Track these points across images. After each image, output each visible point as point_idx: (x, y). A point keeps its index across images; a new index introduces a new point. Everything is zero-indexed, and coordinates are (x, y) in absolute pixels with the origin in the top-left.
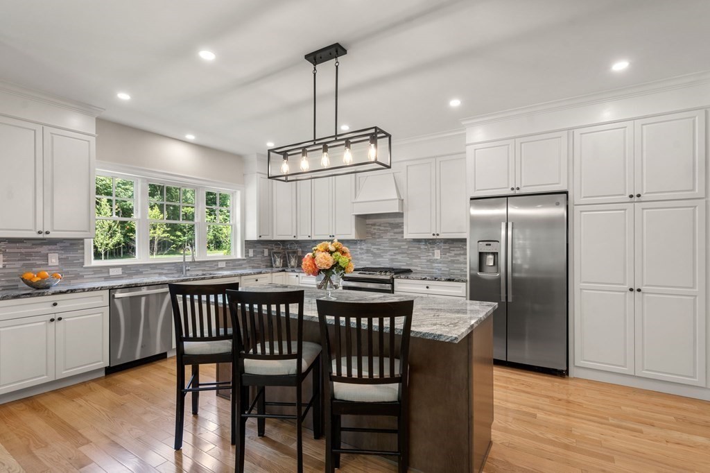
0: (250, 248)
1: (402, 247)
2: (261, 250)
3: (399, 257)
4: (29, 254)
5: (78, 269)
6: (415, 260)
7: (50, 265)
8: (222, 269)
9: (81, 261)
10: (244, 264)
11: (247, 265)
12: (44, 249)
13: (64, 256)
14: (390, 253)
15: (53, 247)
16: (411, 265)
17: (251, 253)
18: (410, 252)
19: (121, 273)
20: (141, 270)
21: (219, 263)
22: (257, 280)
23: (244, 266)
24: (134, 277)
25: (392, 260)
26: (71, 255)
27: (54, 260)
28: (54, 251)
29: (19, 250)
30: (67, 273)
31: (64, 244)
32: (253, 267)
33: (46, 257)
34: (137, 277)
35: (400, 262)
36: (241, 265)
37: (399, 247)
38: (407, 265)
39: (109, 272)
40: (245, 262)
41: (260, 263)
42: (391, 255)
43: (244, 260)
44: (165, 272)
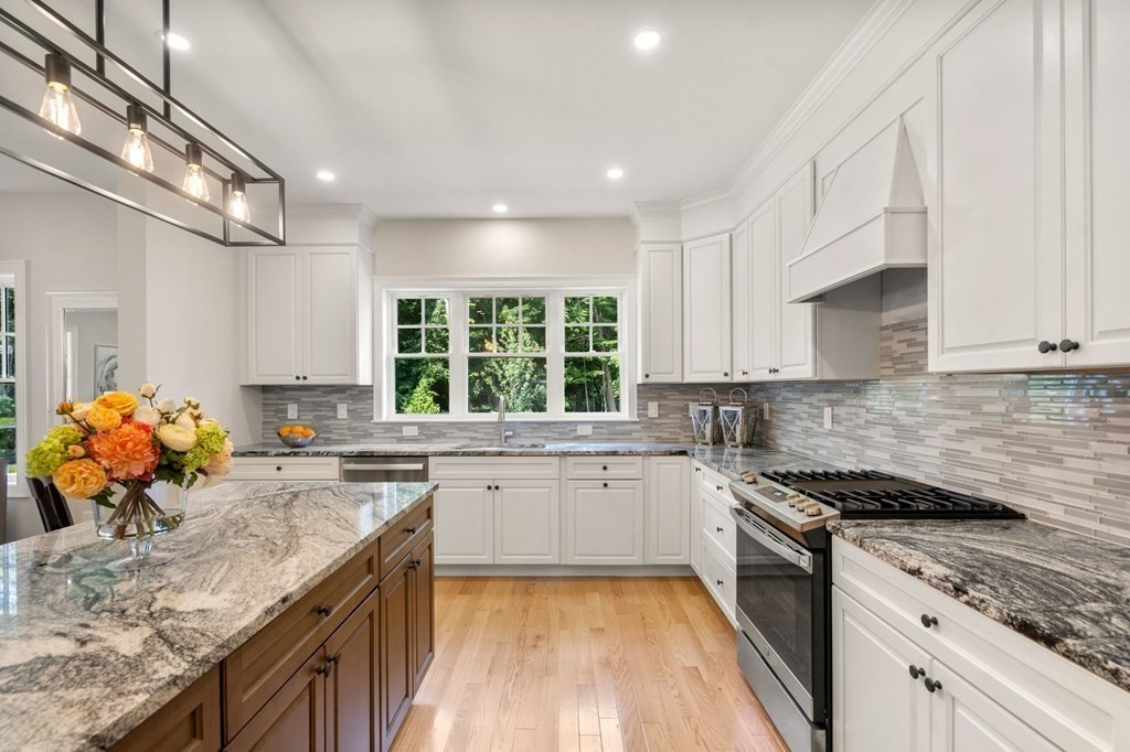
0: (651, 399)
1: (986, 408)
2: (682, 404)
3: (973, 447)
4: (320, 404)
5: (368, 425)
6: (1035, 470)
7: (339, 417)
8: (584, 438)
9: (370, 414)
10: (637, 431)
11: (644, 435)
12: (333, 398)
13: (353, 407)
14: (943, 429)
15: (343, 395)
16: (1019, 487)
17: (653, 410)
18: (1015, 430)
19: (416, 434)
20: (444, 431)
21: (579, 427)
22: (605, 468)
23: (634, 435)
24: (435, 440)
25: (952, 456)
26: (359, 406)
27: (342, 411)
28: (342, 400)
29: (310, 399)
30: (355, 429)
31: (353, 392)
32: (660, 440)
33: (334, 408)
34: (439, 440)
35: (979, 468)
36: (629, 433)
37: (975, 408)
38: (1005, 484)
39: (401, 431)
40: (638, 427)
41: (678, 430)
42: (948, 438)
43: (634, 423)
44: (478, 435)
